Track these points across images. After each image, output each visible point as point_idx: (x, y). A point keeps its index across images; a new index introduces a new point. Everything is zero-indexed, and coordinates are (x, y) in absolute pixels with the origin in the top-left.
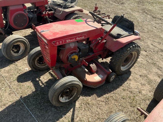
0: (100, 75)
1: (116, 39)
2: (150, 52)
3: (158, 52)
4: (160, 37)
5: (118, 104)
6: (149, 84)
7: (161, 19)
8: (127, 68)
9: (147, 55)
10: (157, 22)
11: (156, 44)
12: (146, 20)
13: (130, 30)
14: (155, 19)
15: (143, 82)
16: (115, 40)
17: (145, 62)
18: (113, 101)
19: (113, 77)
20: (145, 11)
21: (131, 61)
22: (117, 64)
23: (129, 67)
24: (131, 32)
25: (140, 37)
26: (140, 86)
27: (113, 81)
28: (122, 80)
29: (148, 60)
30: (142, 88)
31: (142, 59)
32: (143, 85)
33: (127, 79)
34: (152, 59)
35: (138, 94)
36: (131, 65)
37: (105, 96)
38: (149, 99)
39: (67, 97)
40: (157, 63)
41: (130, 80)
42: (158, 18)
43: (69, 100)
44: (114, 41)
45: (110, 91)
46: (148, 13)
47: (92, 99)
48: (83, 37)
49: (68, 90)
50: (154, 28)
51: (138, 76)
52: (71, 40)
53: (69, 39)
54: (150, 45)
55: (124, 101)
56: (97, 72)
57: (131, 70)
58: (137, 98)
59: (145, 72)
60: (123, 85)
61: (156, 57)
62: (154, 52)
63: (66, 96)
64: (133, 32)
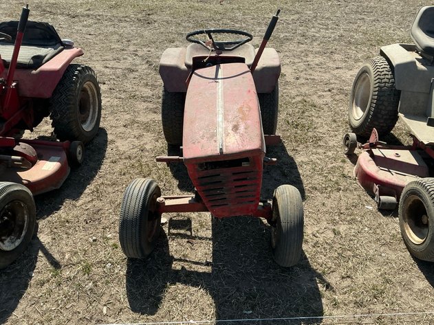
0: (51, 159)
1: (36, 69)
2: (112, 82)
3: (124, 75)
4: (111, 49)
5: (120, 187)
6: (148, 131)
7: (88, 16)
8: (94, 124)
9: (110, 89)
10: (85, 23)
11: (112, 64)
12: (61, 27)
13: (54, 43)
14: (76, 19)
15: (136, 133)
16: (34, 72)
17: (116, 102)
18: (110, 189)
19: (79, 149)
20: (44, 11)
21: (91, 107)
22: (72, 119)
23: (95, 119)
24: (57, 45)
25: (80, 49)
26: (136, 142)
27: (84, 159)
28: (99, 149)
29: (119, 96)
30: (142, 143)
31: (109, 99)
32: (139, 137)
33: (105, 143)
34: (124, 91)
35: (142, 154)
36: (97, 113)
37: (87, 191)
38: (163, 151)
39: (13, 237)
40: (137, 93)
41: (113, 141)
42: (82, 16)
43: (21, 239)
44: (34, 74)
45: (92, 177)
46: (53, 11)
47: (67, 211)
49: (6, 218)
50: (89, 37)
51: (122, 129)
54: (103, 69)
55: (127, 176)
56: (41, 157)
57: (101, 125)
58: (144, 160)
59: (128, 117)
60: (107, 156)
61: (128, 86)
62: (118, 77)
63: (8, 237)
64: (60, 44)
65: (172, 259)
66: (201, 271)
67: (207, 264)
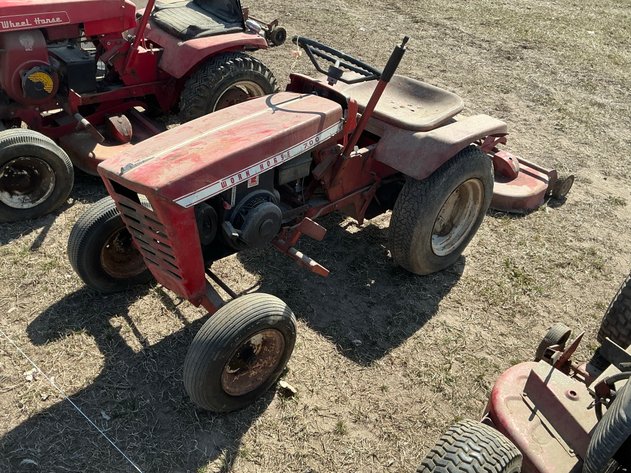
1: (184, 40)
24: (235, 24)
42: (429, 23)
43: (34, 205)
48: (58, 19)
52: (18, 24)
53: (8, 19)
63: (23, 194)
64: (240, 23)
65: (124, 313)
66: (130, 344)
67: (144, 342)
